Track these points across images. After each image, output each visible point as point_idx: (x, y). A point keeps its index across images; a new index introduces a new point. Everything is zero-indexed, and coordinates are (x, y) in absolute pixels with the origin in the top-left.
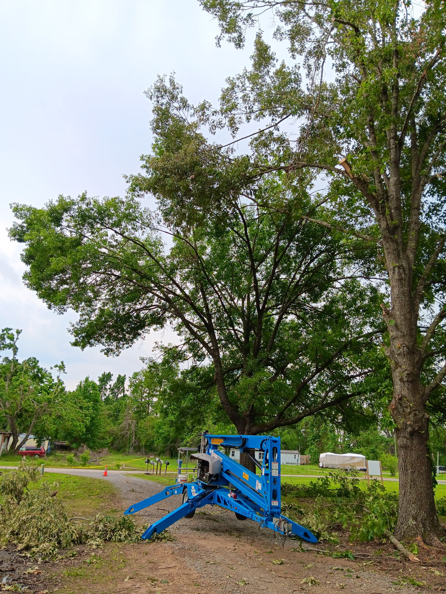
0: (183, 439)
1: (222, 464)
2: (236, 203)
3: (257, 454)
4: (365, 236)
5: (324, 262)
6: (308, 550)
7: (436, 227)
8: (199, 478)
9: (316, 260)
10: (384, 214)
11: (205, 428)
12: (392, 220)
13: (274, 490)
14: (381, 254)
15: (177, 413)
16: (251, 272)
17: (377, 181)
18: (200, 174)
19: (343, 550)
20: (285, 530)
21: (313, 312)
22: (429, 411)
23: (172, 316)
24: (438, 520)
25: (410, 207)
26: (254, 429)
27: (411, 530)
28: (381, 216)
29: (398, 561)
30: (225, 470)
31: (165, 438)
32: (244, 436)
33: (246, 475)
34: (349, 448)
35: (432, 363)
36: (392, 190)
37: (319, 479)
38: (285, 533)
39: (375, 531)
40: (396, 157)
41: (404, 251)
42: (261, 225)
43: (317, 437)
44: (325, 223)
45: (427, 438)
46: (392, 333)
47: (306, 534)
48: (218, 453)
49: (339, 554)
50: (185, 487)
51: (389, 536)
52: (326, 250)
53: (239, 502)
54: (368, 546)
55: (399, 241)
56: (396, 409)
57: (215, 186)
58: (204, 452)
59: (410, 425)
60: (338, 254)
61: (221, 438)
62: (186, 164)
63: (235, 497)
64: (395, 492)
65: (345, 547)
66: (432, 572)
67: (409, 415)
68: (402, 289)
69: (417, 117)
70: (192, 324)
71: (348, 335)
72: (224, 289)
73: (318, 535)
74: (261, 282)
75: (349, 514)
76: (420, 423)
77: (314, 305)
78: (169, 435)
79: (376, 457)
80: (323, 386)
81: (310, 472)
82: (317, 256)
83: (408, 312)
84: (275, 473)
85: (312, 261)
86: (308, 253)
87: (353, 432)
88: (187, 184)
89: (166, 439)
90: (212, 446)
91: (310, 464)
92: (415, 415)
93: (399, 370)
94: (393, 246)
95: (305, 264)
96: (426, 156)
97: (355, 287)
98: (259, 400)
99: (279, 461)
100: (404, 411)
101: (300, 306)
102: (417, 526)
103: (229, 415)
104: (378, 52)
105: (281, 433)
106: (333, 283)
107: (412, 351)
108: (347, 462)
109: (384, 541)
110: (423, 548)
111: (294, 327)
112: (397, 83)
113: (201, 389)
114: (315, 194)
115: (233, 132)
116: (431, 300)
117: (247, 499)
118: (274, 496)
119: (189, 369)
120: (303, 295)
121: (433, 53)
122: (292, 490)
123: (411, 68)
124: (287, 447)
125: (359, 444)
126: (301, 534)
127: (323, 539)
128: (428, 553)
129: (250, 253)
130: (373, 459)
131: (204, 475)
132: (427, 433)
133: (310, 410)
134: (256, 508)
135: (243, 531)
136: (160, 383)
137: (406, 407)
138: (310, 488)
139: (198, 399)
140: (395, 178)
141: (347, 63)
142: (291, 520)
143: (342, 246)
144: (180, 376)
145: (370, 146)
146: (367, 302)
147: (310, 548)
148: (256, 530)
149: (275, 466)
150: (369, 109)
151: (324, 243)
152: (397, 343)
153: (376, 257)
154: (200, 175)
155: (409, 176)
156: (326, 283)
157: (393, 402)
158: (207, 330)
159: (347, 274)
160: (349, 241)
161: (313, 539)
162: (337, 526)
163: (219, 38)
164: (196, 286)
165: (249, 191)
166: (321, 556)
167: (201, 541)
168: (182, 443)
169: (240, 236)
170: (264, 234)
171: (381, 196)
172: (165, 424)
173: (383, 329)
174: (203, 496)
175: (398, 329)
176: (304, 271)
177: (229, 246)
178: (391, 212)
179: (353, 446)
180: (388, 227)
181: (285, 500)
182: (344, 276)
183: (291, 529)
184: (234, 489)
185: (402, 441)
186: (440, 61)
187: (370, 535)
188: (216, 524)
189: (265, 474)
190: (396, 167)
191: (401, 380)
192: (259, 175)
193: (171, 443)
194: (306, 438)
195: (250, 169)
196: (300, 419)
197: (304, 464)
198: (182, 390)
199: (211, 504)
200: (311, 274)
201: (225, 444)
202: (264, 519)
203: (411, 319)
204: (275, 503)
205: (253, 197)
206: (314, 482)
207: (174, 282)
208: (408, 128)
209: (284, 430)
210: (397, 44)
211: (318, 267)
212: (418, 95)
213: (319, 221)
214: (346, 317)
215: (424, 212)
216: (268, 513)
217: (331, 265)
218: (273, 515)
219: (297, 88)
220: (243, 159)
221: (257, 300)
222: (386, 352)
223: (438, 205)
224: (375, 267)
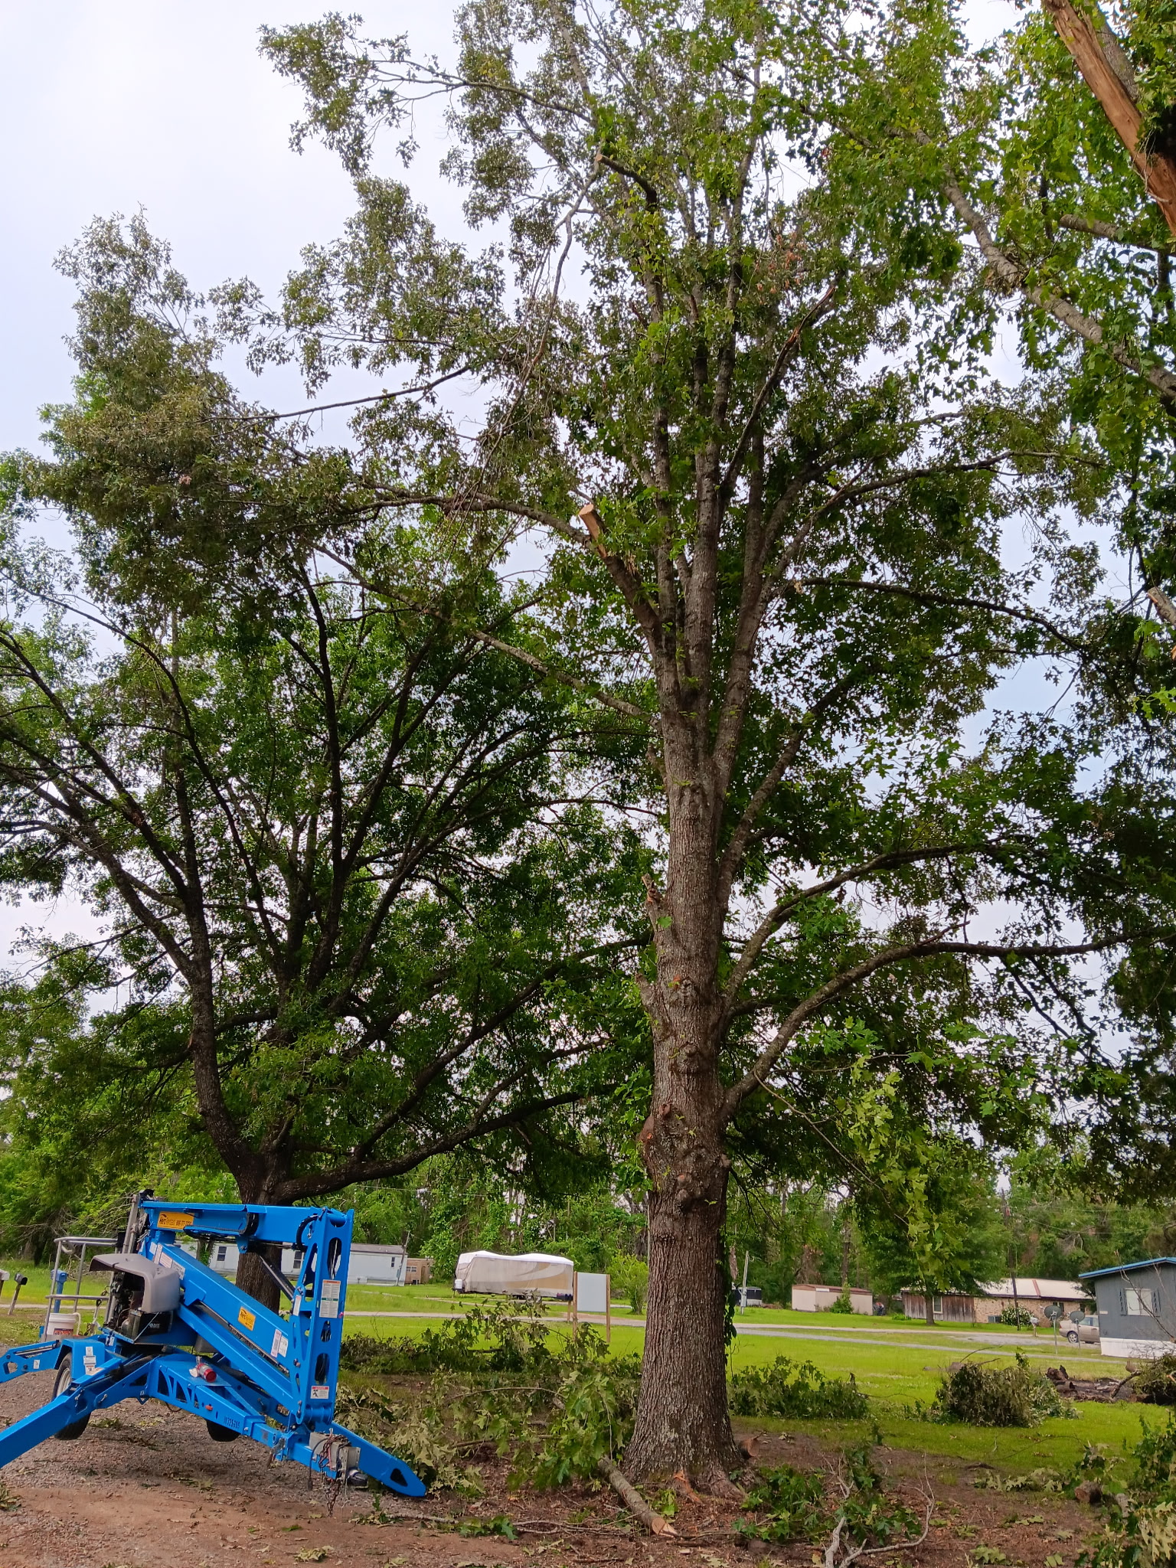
0: (76, 1212)
1: (182, 1284)
2: (302, 569)
3: (288, 1257)
4: (622, 704)
5: (521, 754)
6: (397, 1519)
7: (785, 701)
8: (110, 1325)
9: (501, 746)
10: (670, 656)
11: (146, 1181)
12: (688, 673)
13: (320, 1357)
14: (655, 751)
15: (66, 1135)
16: (327, 757)
17: (661, 574)
18: (208, 477)
19: (492, 1513)
20: (339, 1465)
21: (481, 878)
22: (735, 1148)
23: (82, 857)
24: (729, 1428)
25: (732, 648)
26: (287, 1187)
27: (664, 1456)
28: (664, 660)
29: (624, 1536)
30: (189, 1301)
31: (24, 1205)
32: (252, 1208)
33: (248, 1315)
34: (536, 1238)
35: (749, 1028)
36: (695, 601)
37: (448, 1323)
38: (339, 1474)
39: (576, 1459)
40: (712, 523)
41: (709, 750)
42: (367, 639)
43: (457, 1210)
44: (530, 659)
45: (721, 1220)
46: (664, 950)
47: (397, 1476)
48: (176, 1253)
49: (479, 1526)
50: (67, 1350)
51: (609, 1472)
52: (529, 726)
53: (221, 1391)
54: (554, 1499)
55: (700, 725)
56: (655, 1141)
57: (250, 515)
58: (135, 1251)
59: (683, 1184)
60: (556, 739)
61: (189, 1211)
62: (171, 444)
63: (211, 1377)
64: (636, 1355)
65: (495, 1506)
66: (704, 1561)
67: (684, 1157)
68: (695, 844)
69: (769, 435)
70: (142, 886)
71: (561, 945)
72: (246, 797)
73: (431, 1475)
74: (351, 787)
75: (515, 1416)
76: (709, 1180)
77: (484, 861)
78: (35, 1197)
79: (598, 1266)
80: (484, 1075)
81: (428, 1305)
82: (506, 737)
83: (704, 902)
84: (328, 1310)
85: (491, 747)
86: (483, 727)
87: (549, 1199)
88: (168, 499)
89: (26, 1210)
90: (158, 1235)
91: (431, 1282)
92: (699, 1158)
93: (670, 1042)
94: (683, 737)
95: (472, 753)
96: (780, 532)
97: (587, 826)
98: (309, 1109)
99: (342, 1276)
100: (672, 1146)
101: (448, 860)
102: (678, 1443)
103: (220, 1147)
104: (694, 259)
105: (362, 1199)
106: (537, 811)
107: (705, 997)
108: (526, 1278)
109: (596, 1484)
110: (689, 1501)
111: (429, 916)
112: (733, 342)
113: (146, 1071)
114: (515, 579)
115: (314, 383)
116: (760, 875)
117: (243, 1381)
118: (321, 1373)
119: (119, 1011)
120: (461, 833)
121: (818, 291)
122: (375, 1352)
123: (767, 314)
124: (373, 1234)
125: (560, 1230)
126: (384, 1476)
127: (439, 1485)
128: (700, 1512)
129: (329, 706)
130: (593, 1270)
131: (126, 1314)
132: (723, 1207)
133: (445, 1138)
134: (268, 1407)
135: (224, 1473)
136: (26, 1045)
137: (678, 1138)
138: (421, 1346)
139: (134, 1100)
140: (705, 574)
141: (621, 270)
142: (361, 1437)
143: (569, 719)
144: (88, 1029)
145: (655, 487)
146: (612, 864)
147: (404, 1512)
148: (262, 1469)
149: (331, 1289)
150: (661, 395)
151: (525, 706)
152: (671, 976)
153: (643, 755)
154: (208, 479)
155: (736, 573)
156: (520, 809)
157: (650, 1124)
158: (182, 906)
159: (575, 793)
160: (585, 709)
161: (415, 1486)
162: (483, 1448)
163: (301, 130)
164: (165, 781)
165: (341, 544)
166: (431, 1532)
167: (98, 1504)
168: (74, 1223)
169: (306, 657)
170: (373, 662)
171: (668, 612)
172: (25, 1166)
173: (643, 939)
174: (116, 1374)
175: (678, 941)
176: (469, 771)
177: (271, 679)
178: (688, 655)
179: (546, 1233)
180: (676, 691)
181: (351, 1382)
182: (566, 795)
183: (355, 1461)
184: (211, 1355)
185: (660, 1225)
186: (832, 312)
187: (564, 1469)
188: (146, 1454)
189: (301, 1313)
190: (710, 548)
191: (674, 1068)
192: (374, 507)
193: (39, 1220)
194: (428, 1212)
195: (349, 487)
196: (413, 1163)
197: (414, 1282)
198: (89, 1070)
199: (139, 1397)
200: (485, 781)
201: (197, 1228)
202: (286, 1436)
203: (709, 917)
204: (321, 1393)
205: (352, 561)
206: (435, 1330)
207: (101, 763)
208: (747, 457)
209: (371, 1190)
210: (740, 252)
211: (504, 764)
212: (775, 382)
213: (517, 651)
214: (561, 900)
215: (761, 662)
216: (299, 1421)
217: (538, 765)
218: (310, 1424)
219: (491, 305)
220: (333, 458)
221: (335, 836)
222: (644, 996)
223: (793, 652)
224: (641, 780)
